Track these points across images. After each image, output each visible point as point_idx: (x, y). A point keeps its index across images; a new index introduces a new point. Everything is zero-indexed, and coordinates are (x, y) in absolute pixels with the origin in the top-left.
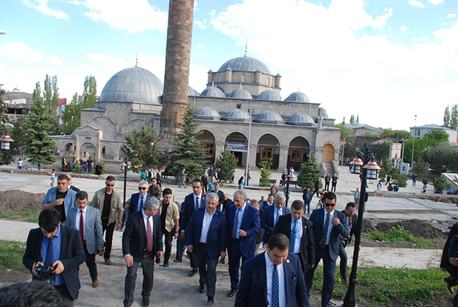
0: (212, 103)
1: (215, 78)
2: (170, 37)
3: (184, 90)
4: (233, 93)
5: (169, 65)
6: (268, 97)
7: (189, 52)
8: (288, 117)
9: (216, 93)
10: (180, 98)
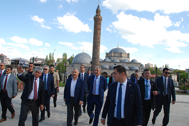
0: (107, 64)
1: (108, 55)
2: (94, 45)
3: (98, 60)
4: (113, 60)
5: (94, 53)
6: (124, 61)
7: (99, 49)
8: (131, 67)
9: (108, 60)
10: (97, 62)
